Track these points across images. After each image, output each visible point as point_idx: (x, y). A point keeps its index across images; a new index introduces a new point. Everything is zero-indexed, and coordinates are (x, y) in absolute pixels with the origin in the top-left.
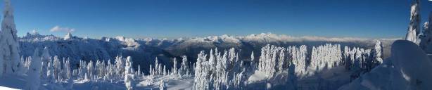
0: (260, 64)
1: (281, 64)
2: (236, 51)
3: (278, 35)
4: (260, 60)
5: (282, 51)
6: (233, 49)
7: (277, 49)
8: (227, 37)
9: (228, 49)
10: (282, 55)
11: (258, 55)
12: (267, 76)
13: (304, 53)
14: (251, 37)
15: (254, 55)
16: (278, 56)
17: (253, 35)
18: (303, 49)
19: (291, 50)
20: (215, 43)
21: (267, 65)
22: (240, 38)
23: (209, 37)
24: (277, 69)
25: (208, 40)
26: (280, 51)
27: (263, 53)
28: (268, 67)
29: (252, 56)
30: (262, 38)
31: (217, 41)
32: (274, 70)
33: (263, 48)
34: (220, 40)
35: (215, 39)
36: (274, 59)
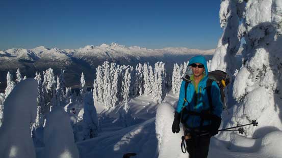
0: (95, 90)
1: (127, 90)
2: (56, 73)
3: (127, 47)
4: (95, 85)
5: (127, 70)
6: (51, 70)
7: (119, 69)
8: (45, 51)
9: (42, 70)
10: (127, 77)
11: (91, 78)
12: (106, 108)
13: (160, 73)
14: (85, 50)
15: (85, 78)
16: (121, 78)
17: (88, 47)
18: (160, 68)
19: (142, 70)
20: (22, 61)
21: (106, 92)
22: (68, 51)
23: (10, 51)
24: (120, 98)
25: (8, 55)
26: (124, 71)
27: (98, 74)
28: (107, 94)
29: (82, 80)
30: (103, 52)
31: (27, 58)
32: (115, 99)
33: (99, 67)
34: (32, 55)
35: (23, 53)
36: (115, 83)
